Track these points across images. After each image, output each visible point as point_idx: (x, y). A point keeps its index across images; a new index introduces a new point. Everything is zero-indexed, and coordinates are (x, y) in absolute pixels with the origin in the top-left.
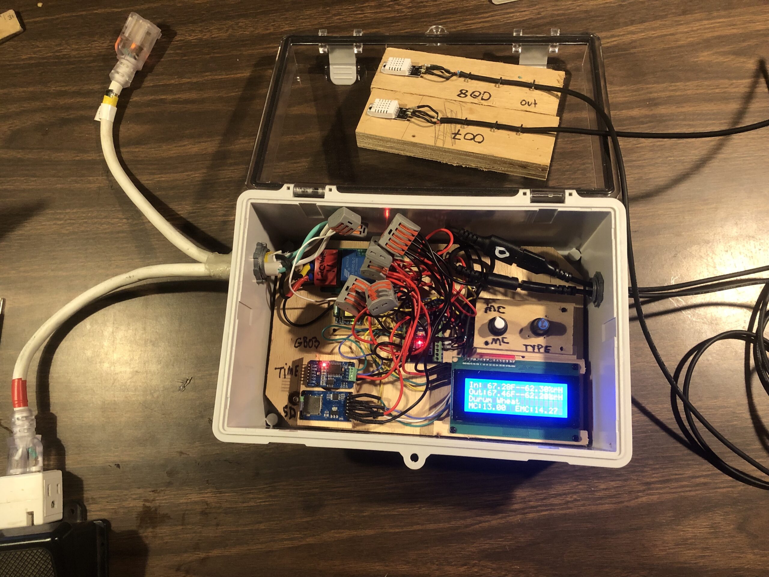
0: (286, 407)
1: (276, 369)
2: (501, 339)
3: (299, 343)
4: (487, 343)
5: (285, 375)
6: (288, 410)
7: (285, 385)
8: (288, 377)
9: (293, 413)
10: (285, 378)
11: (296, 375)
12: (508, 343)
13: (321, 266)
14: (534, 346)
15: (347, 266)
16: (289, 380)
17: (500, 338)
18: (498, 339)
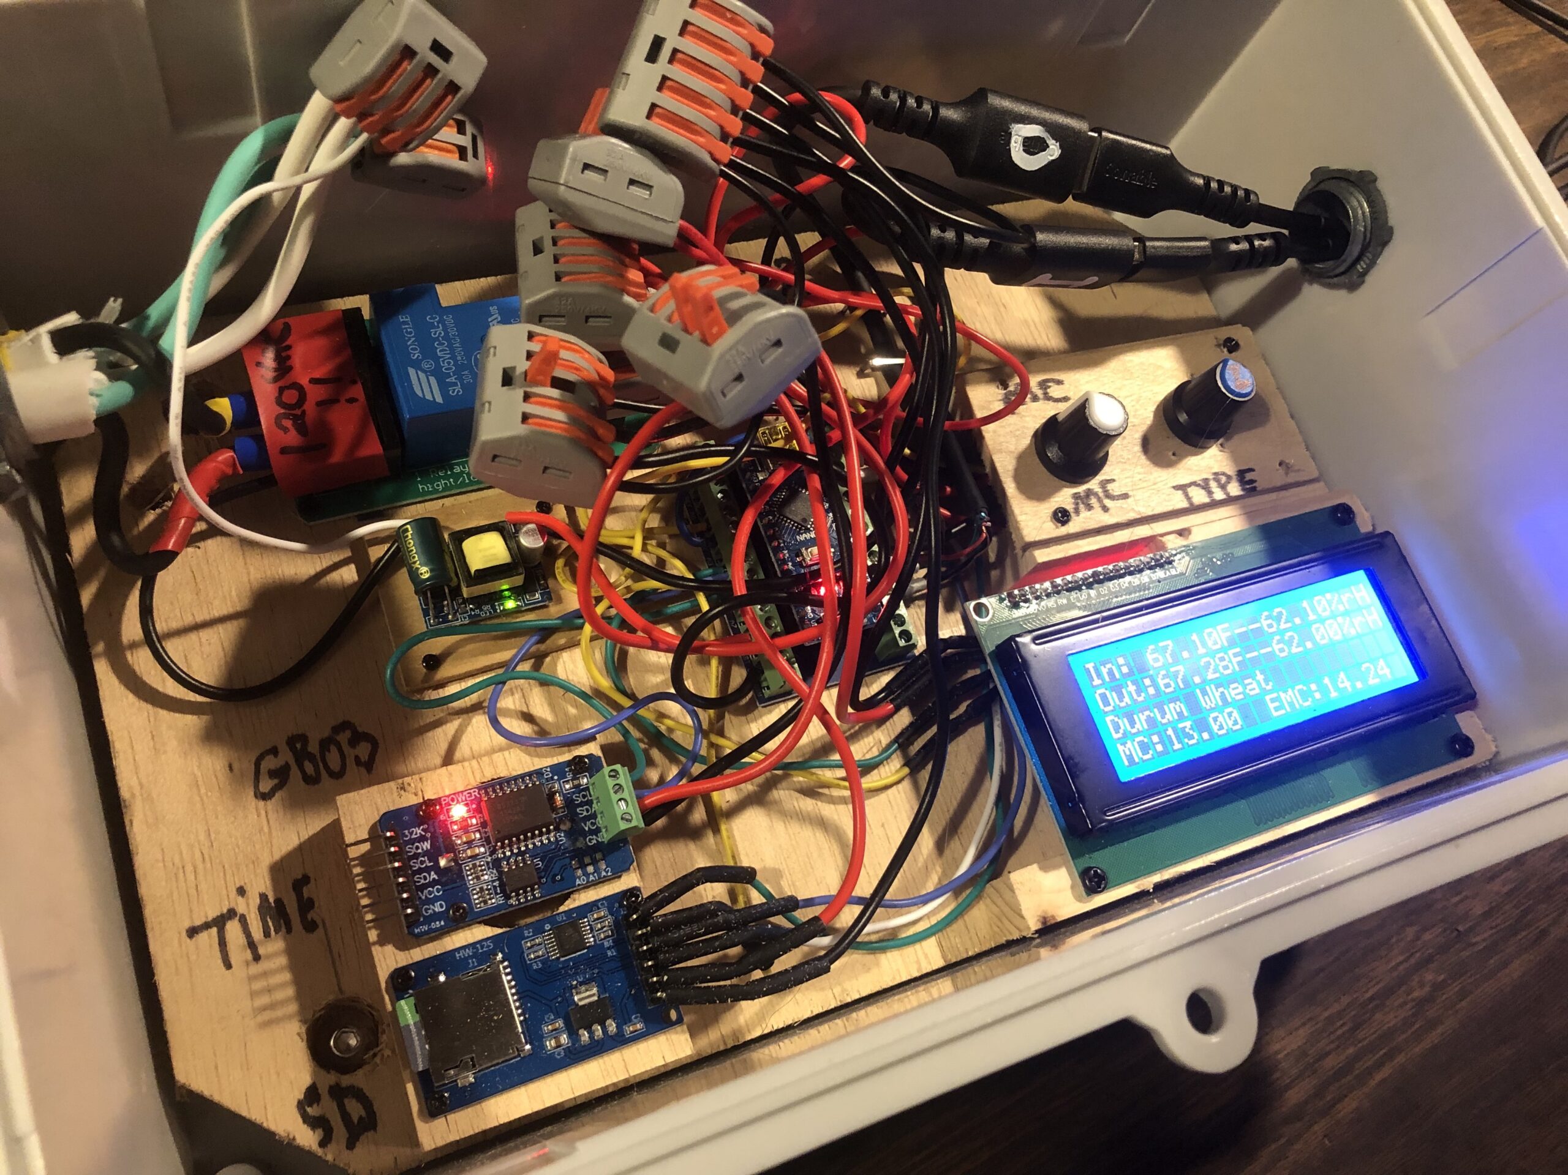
0: (312, 1095)
1: (193, 932)
2: (1099, 490)
3: (272, 774)
4: (1061, 516)
5: (252, 945)
6: (327, 1107)
7: (269, 990)
8: (274, 947)
9: (355, 1109)
10: (257, 958)
11: (310, 927)
12: (1125, 496)
13: (281, 390)
14: (1206, 480)
15: (416, 355)
16: (283, 960)
17: (1094, 484)
18: (1089, 493)
